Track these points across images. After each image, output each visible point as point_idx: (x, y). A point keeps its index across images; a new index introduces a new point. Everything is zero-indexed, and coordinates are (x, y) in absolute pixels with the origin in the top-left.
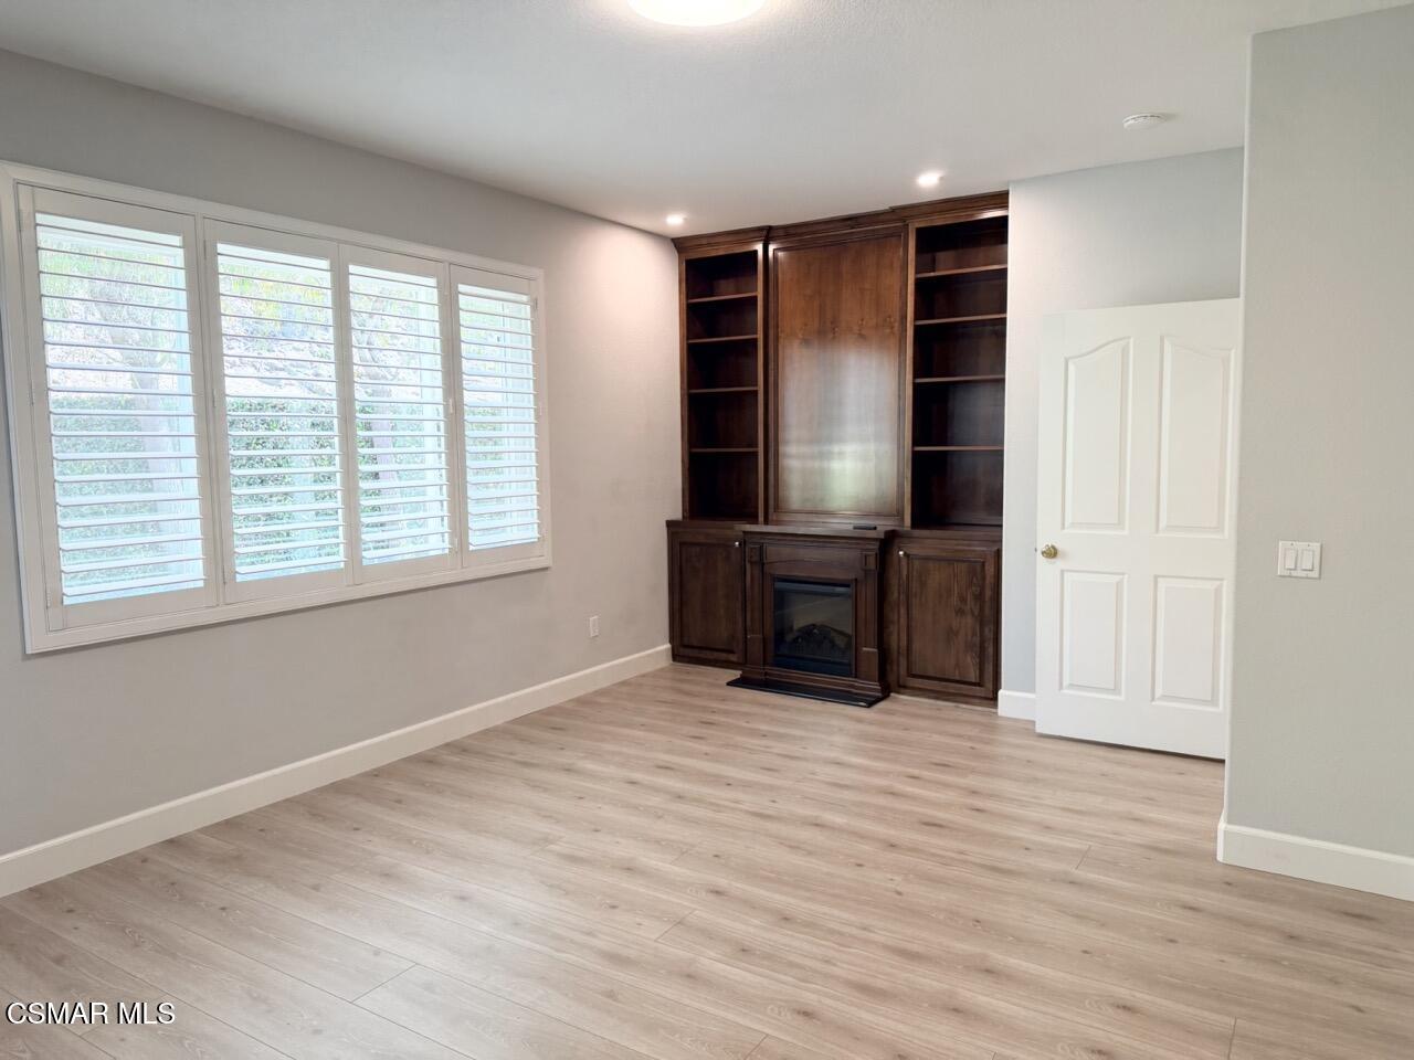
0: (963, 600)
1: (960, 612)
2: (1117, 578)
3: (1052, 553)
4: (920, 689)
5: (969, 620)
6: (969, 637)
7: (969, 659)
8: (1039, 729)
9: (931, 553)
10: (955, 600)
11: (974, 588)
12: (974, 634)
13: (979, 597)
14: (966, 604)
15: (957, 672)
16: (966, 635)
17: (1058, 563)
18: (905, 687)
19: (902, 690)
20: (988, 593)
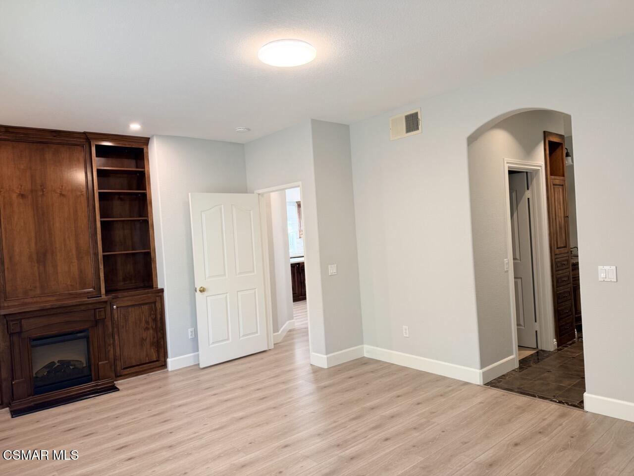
0: (147, 322)
1: (147, 329)
2: (225, 295)
3: (202, 290)
4: (129, 374)
5: (151, 331)
6: (152, 340)
7: (152, 350)
8: (202, 366)
9: (129, 303)
10: (143, 324)
11: (152, 316)
12: (154, 337)
13: (155, 320)
14: (149, 325)
15: (147, 358)
16: (150, 339)
17: (205, 294)
18: (121, 376)
19: (118, 378)
20: (159, 316)
